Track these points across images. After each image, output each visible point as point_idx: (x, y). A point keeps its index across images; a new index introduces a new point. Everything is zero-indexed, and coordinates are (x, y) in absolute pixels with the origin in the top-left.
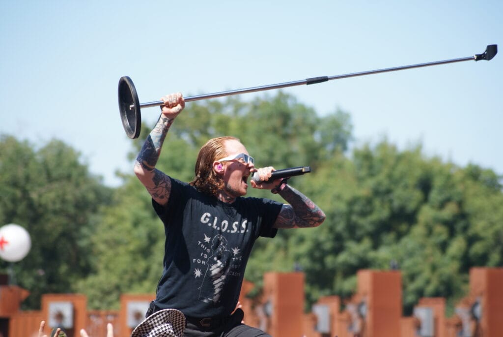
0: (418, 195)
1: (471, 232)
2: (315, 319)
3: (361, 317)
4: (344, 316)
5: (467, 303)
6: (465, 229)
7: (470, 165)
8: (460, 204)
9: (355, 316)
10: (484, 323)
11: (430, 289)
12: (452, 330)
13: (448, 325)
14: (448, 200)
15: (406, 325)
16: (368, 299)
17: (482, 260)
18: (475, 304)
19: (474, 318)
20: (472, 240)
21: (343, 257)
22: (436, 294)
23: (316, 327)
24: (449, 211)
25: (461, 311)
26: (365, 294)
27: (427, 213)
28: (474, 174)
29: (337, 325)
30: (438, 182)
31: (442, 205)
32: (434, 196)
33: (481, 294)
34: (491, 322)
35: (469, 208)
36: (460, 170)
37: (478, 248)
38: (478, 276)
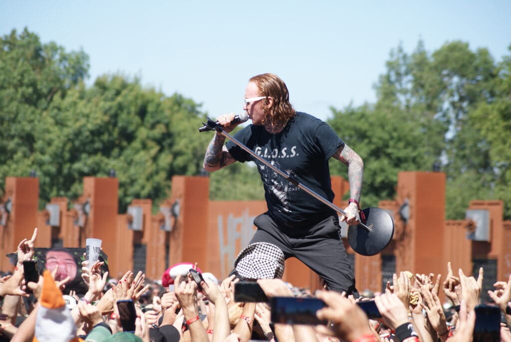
0: (137, 119)
1: (176, 148)
2: (47, 215)
3: (86, 213)
4: (71, 213)
5: (168, 203)
6: (171, 145)
7: (176, 94)
8: (167, 125)
9: (80, 213)
10: (181, 219)
11: (145, 192)
12: (156, 225)
13: (153, 220)
14: (158, 122)
15: (121, 220)
16: (91, 200)
17: (183, 170)
18: (175, 204)
19: (174, 215)
20: (176, 155)
21: (77, 166)
22: (149, 197)
23: (48, 221)
24: (159, 130)
25: (164, 210)
26: (89, 196)
27: (143, 133)
28: (178, 101)
29: (64, 220)
30: (151, 108)
31: (153, 127)
32: (149, 119)
33: (180, 197)
34: (186, 218)
35: (174, 129)
36: (169, 99)
37: (180, 161)
38: (178, 182)
